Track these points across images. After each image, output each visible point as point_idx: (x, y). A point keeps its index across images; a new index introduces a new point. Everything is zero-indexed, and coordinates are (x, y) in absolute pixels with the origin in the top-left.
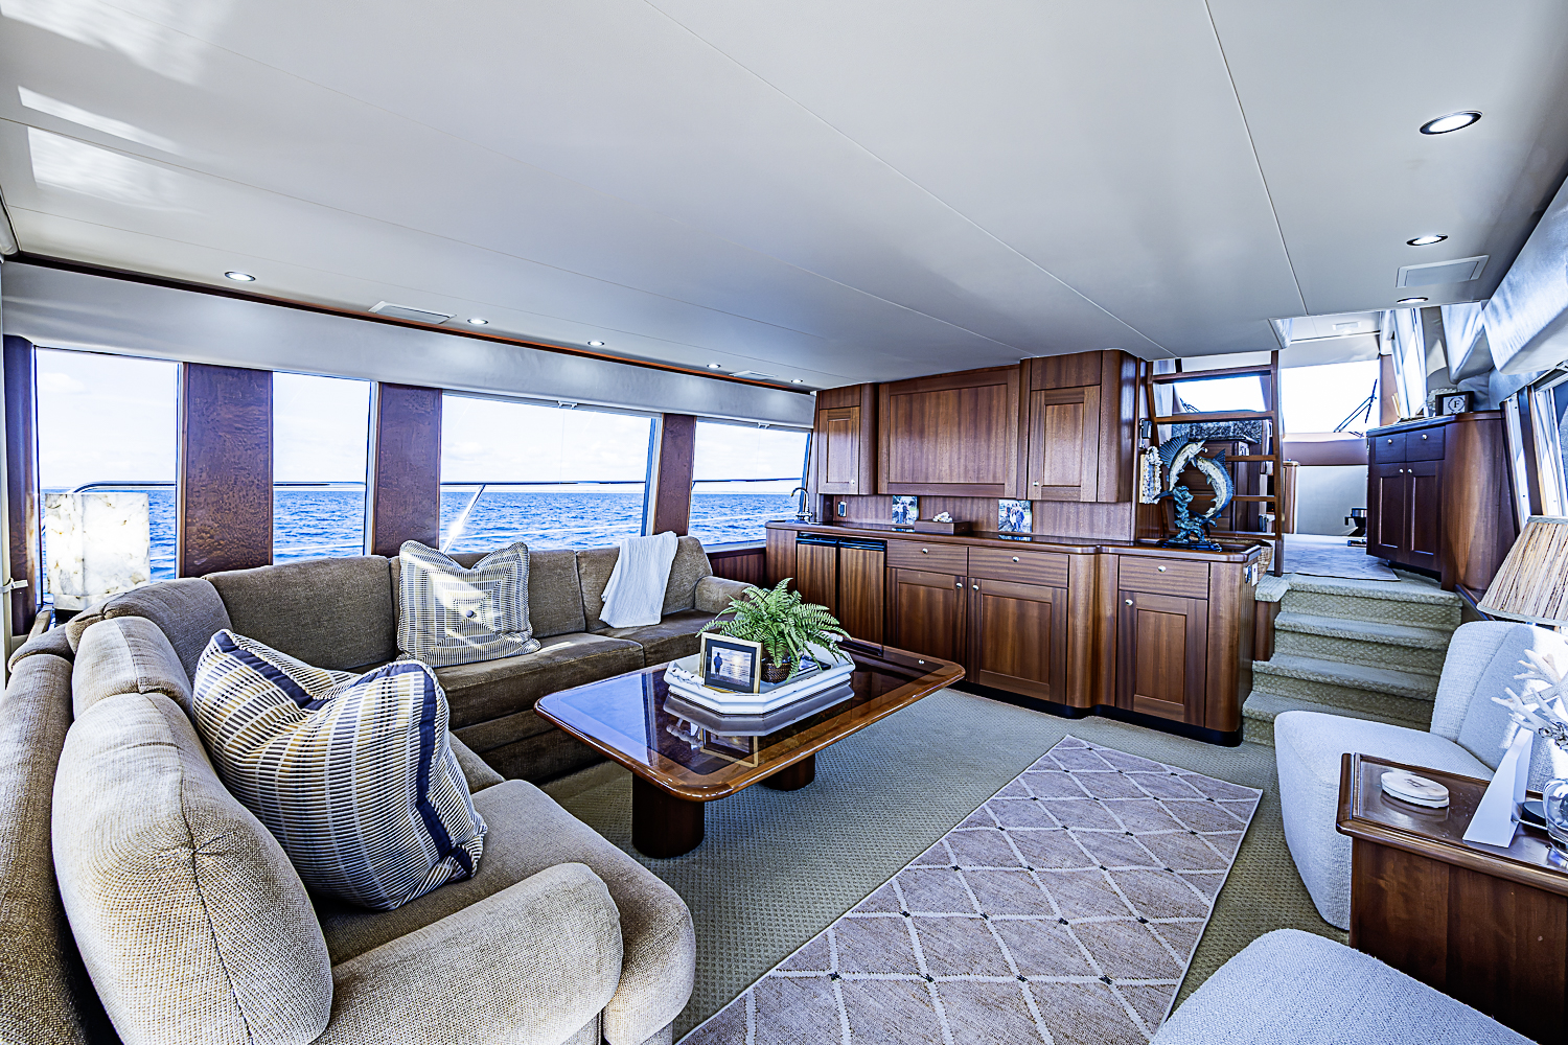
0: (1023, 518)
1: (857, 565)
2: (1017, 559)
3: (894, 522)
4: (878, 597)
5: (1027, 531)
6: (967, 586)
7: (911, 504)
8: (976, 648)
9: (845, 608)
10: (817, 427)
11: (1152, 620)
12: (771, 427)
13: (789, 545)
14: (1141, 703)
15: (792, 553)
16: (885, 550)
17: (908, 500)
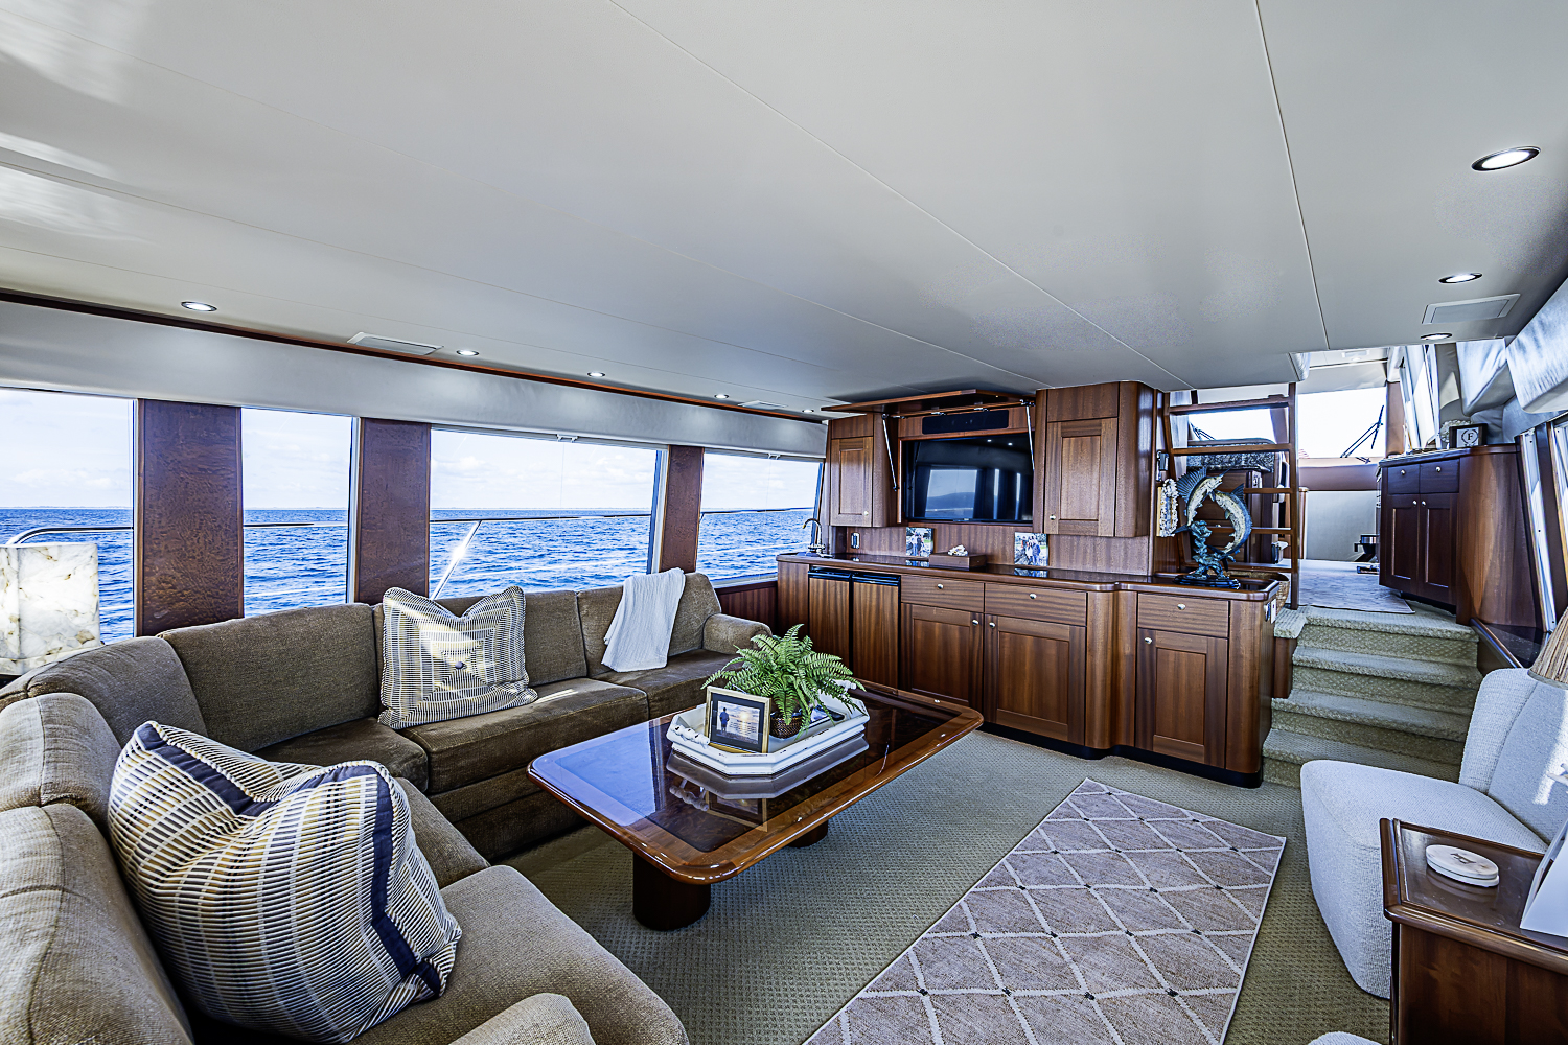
0: (1039, 551)
1: (871, 601)
2: (1035, 596)
3: (908, 554)
4: (893, 634)
5: (1043, 564)
6: (983, 623)
7: (926, 535)
8: (993, 686)
9: (859, 644)
10: (830, 457)
11: (1171, 659)
12: (781, 457)
13: (801, 578)
14: (1161, 743)
15: (804, 586)
16: (899, 585)
17: (922, 531)
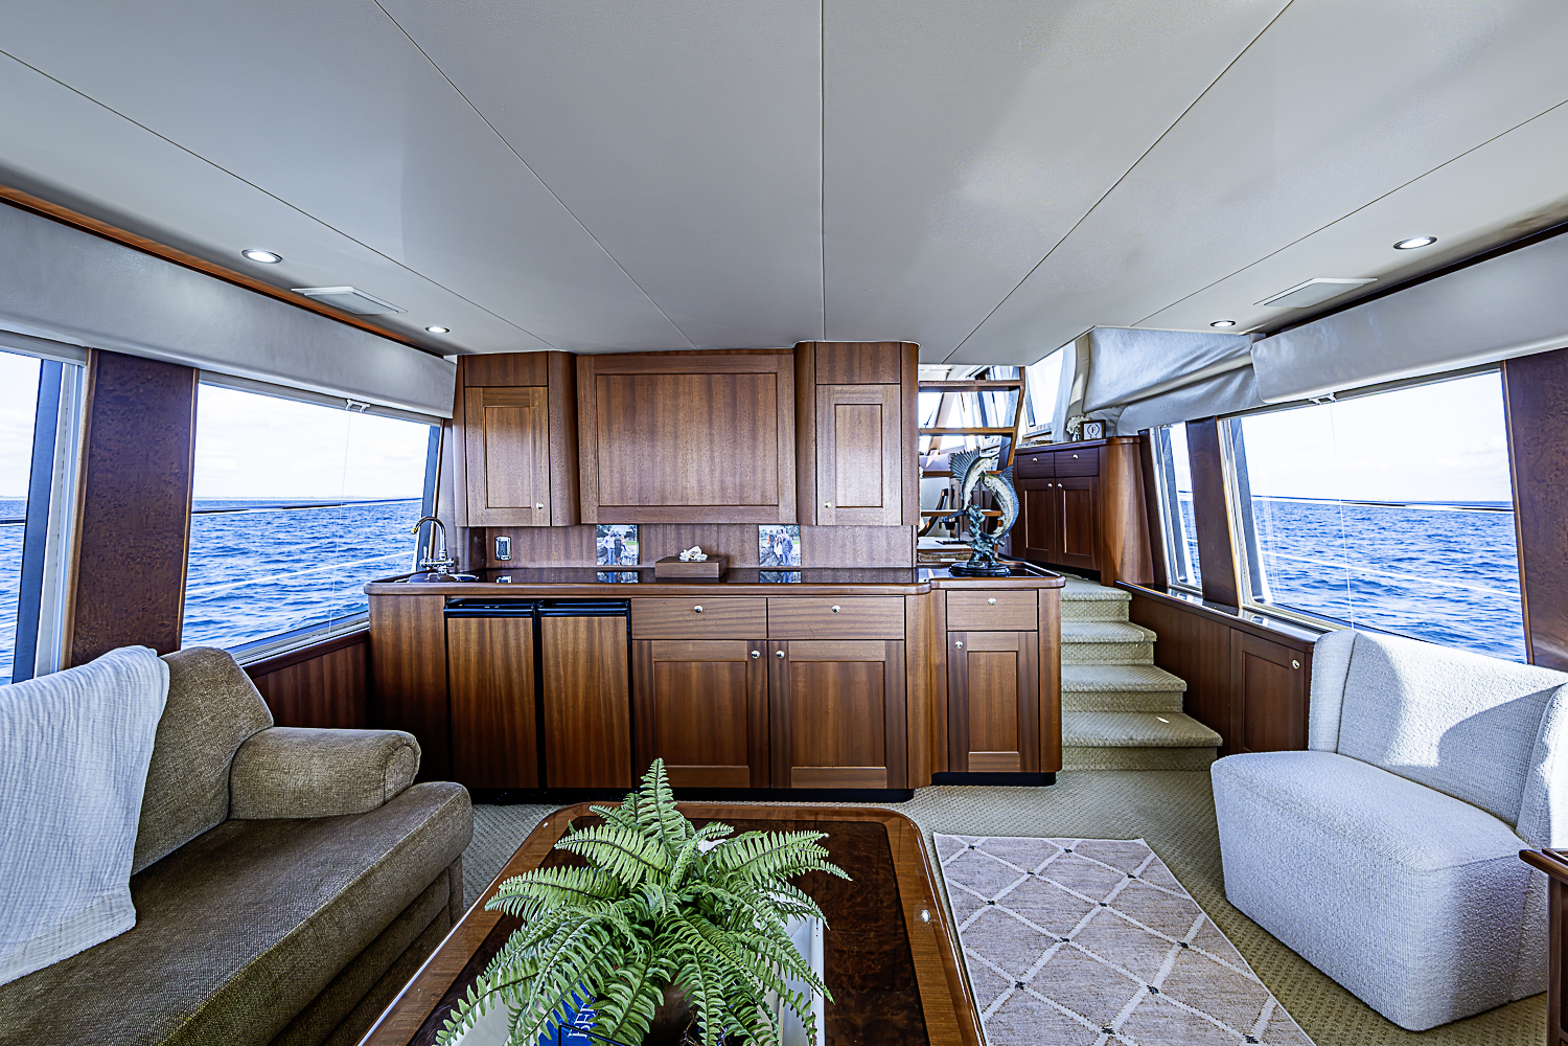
0: (791, 547)
1: (576, 639)
2: (838, 608)
3: (600, 563)
4: (619, 689)
5: (796, 564)
6: (767, 654)
7: (628, 535)
8: (784, 739)
9: (556, 715)
10: (461, 414)
11: (982, 662)
12: (372, 409)
13: (427, 624)
14: (979, 760)
15: (435, 635)
16: (628, 614)
17: (623, 530)
